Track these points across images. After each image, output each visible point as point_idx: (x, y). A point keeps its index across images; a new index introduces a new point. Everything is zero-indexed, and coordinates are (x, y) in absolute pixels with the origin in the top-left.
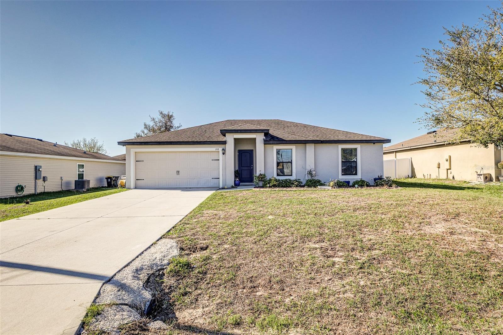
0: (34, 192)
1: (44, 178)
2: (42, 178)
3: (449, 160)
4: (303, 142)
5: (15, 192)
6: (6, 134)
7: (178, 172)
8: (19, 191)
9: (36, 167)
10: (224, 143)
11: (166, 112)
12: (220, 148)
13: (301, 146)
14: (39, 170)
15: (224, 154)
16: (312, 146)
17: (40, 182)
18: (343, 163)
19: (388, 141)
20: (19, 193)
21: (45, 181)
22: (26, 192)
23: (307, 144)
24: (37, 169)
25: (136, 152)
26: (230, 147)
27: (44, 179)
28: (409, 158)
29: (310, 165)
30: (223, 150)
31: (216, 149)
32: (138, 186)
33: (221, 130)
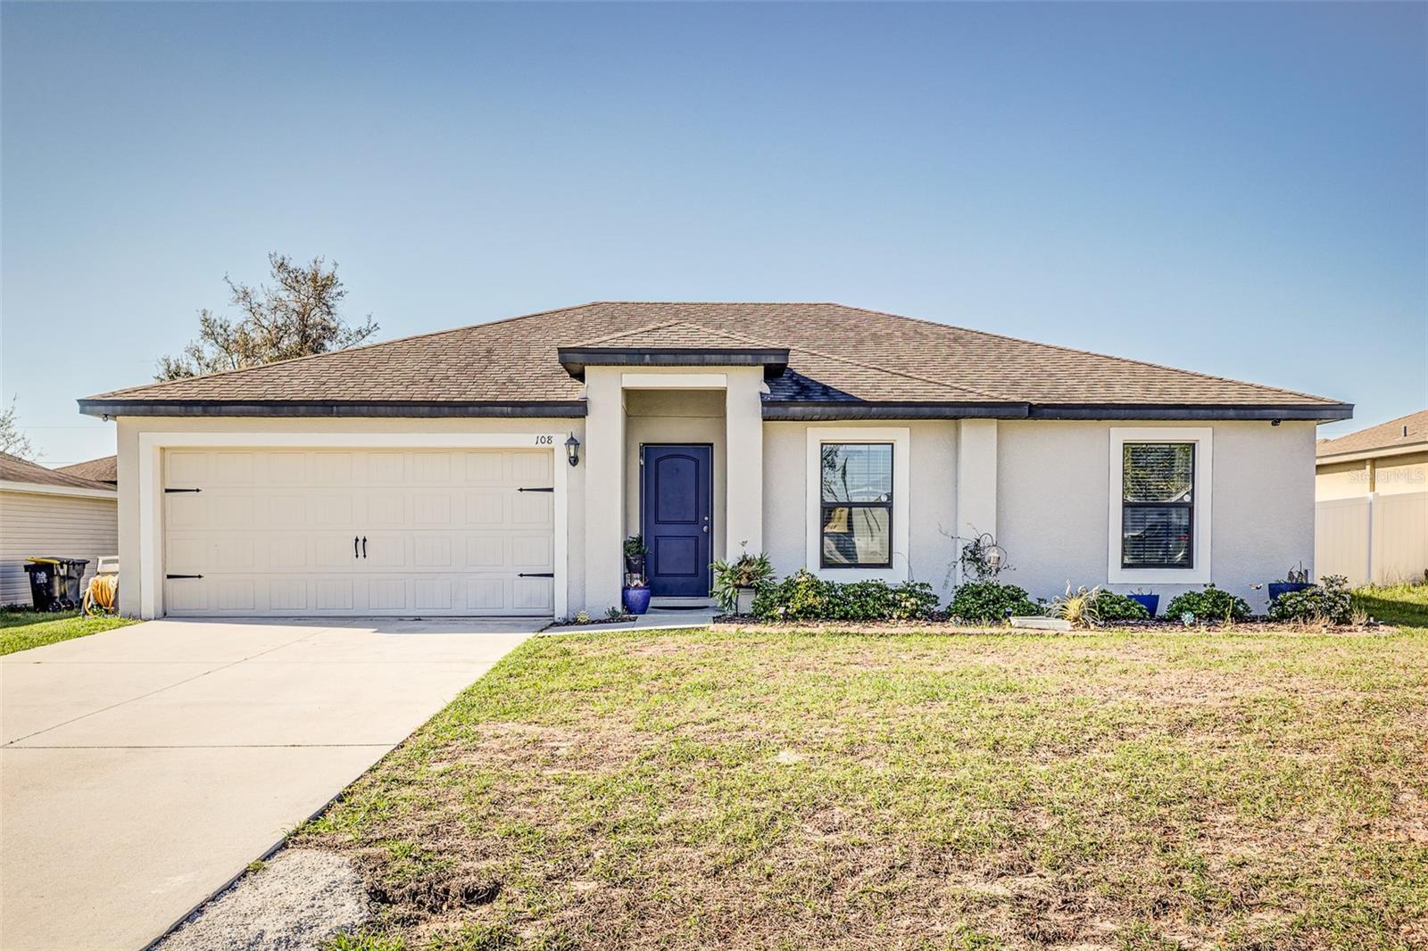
4: (948, 411)
7: (361, 545)
10: (578, 410)
11: (301, 262)
12: (558, 431)
13: (933, 433)
15: (574, 461)
18: (1129, 511)
19: (1342, 411)
23: (965, 422)
25: (163, 449)
26: (606, 430)
29: (977, 522)
30: (572, 441)
31: (541, 440)
32: (176, 604)
33: (561, 351)
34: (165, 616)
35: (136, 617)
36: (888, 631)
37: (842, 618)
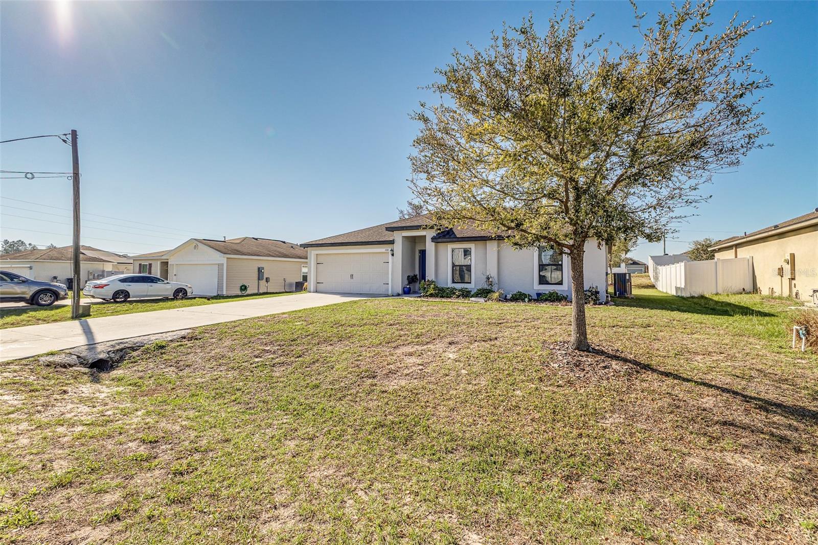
0: (257, 292)
1: (267, 278)
2: (265, 279)
3: (792, 261)
5: (239, 291)
6: (253, 238)
7: (352, 276)
8: (244, 290)
9: (259, 268)
10: (392, 242)
12: (389, 247)
13: (480, 244)
14: (261, 271)
15: (393, 255)
16: (495, 243)
17: (263, 283)
18: (541, 267)
20: (243, 292)
21: (267, 282)
22: (249, 292)
23: (487, 241)
24: (260, 270)
25: (317, 254)
26: (398, 247)
27: (267, 280)
28: (748, 257)
30: (392, 250)
31: (386, 250)
32: (319, 289)
33: (386, 228)
34: (316, 292)
35: (310, 292)
36: (452, 301)
37: (441, 297)
